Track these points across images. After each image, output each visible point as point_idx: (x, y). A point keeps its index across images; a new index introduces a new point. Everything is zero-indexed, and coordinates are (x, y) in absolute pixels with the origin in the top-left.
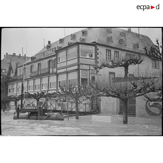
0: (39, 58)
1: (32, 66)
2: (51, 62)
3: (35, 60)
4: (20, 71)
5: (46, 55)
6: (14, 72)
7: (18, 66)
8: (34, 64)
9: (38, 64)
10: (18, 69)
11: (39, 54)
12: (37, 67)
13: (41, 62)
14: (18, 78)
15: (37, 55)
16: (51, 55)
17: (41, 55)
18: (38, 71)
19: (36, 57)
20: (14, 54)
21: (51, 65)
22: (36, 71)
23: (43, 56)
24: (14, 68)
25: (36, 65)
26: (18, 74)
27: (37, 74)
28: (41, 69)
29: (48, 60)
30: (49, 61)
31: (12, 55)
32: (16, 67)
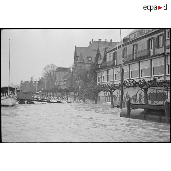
0: (134, 38)
1: (125, 49)
2: (152, 41)
3: (129, 41)
4: (110, 56)
5: (145, 33)
6: (103, 58)
7: (107, 51)
8: (127, 46)
9: (134, 46)
10: (108, 54)
11: (135, 33)
12: (132, 50)
13: (138, 42)
14: (108, 65)
15: (132, 34)
16: (152, 32)
17: (138, 34)
18: (133, 54)
19: (130, 37)
20: (100, 40)
21: (151, 45)
22: (131, 55)
23: (139, 35)
24: (102, 54)
25: (130, 47)
26: (108, 60)
27: (132, 58)
28: (138, 51)
29: (148, 38)
30: (150, 40)
31: (98, 42)
32: (105, 52)
